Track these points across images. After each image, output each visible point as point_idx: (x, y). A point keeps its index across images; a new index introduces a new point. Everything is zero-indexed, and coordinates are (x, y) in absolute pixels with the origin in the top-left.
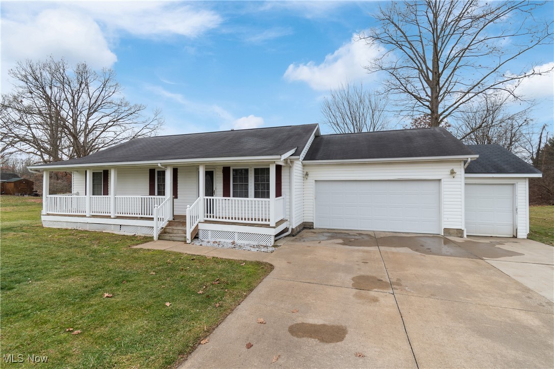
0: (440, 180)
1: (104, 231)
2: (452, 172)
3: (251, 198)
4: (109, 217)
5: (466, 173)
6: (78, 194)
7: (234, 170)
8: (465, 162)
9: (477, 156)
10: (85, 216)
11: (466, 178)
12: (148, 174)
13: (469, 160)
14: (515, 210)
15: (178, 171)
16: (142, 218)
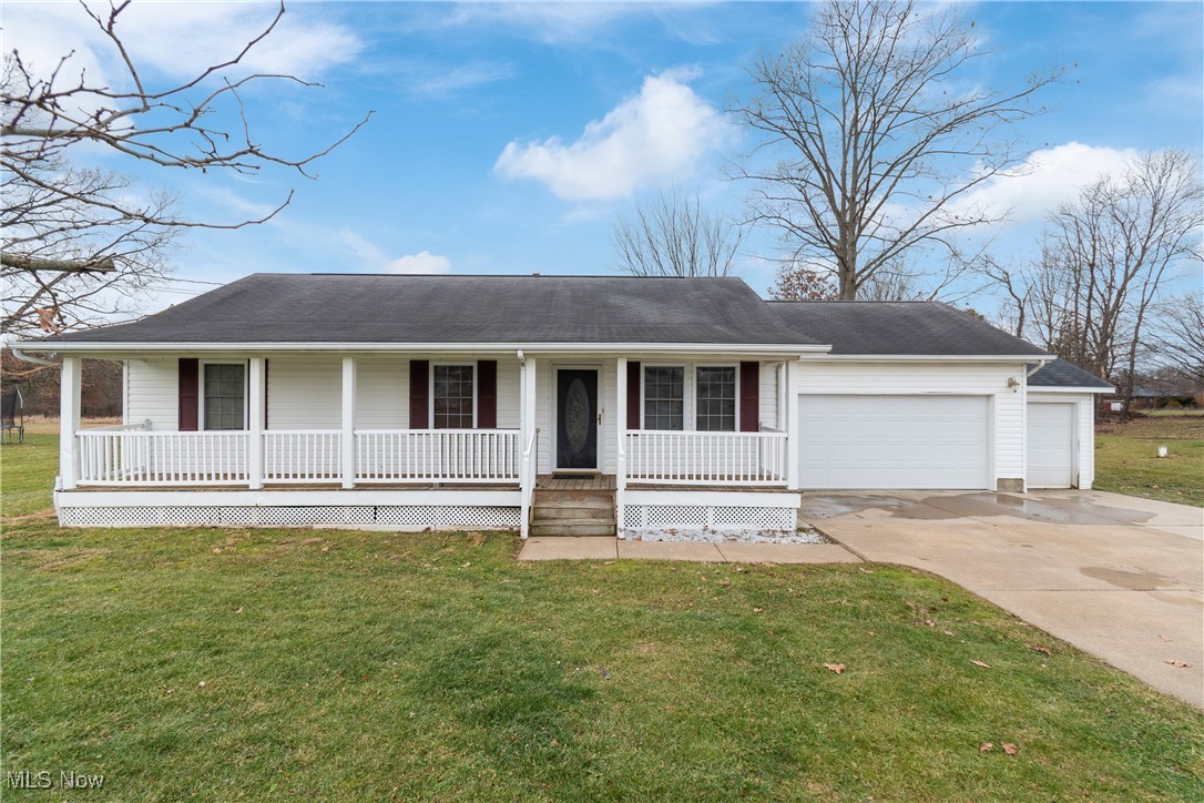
0: (989, 396)
1: (316, 526)
2: (1012, 384)
3: (690, 431)
4: (337, 487)
5: (1028, 384)
6: (148, 426)
7: (647, 369)
8: (1030, 367)
9: (1055, 357)
10: (246, 488)
11: (1028, 393)
12: (408, 374)
13: (1043, 363)
14: (1074, 445)
15: (498, 367)
16: (442, 485)
